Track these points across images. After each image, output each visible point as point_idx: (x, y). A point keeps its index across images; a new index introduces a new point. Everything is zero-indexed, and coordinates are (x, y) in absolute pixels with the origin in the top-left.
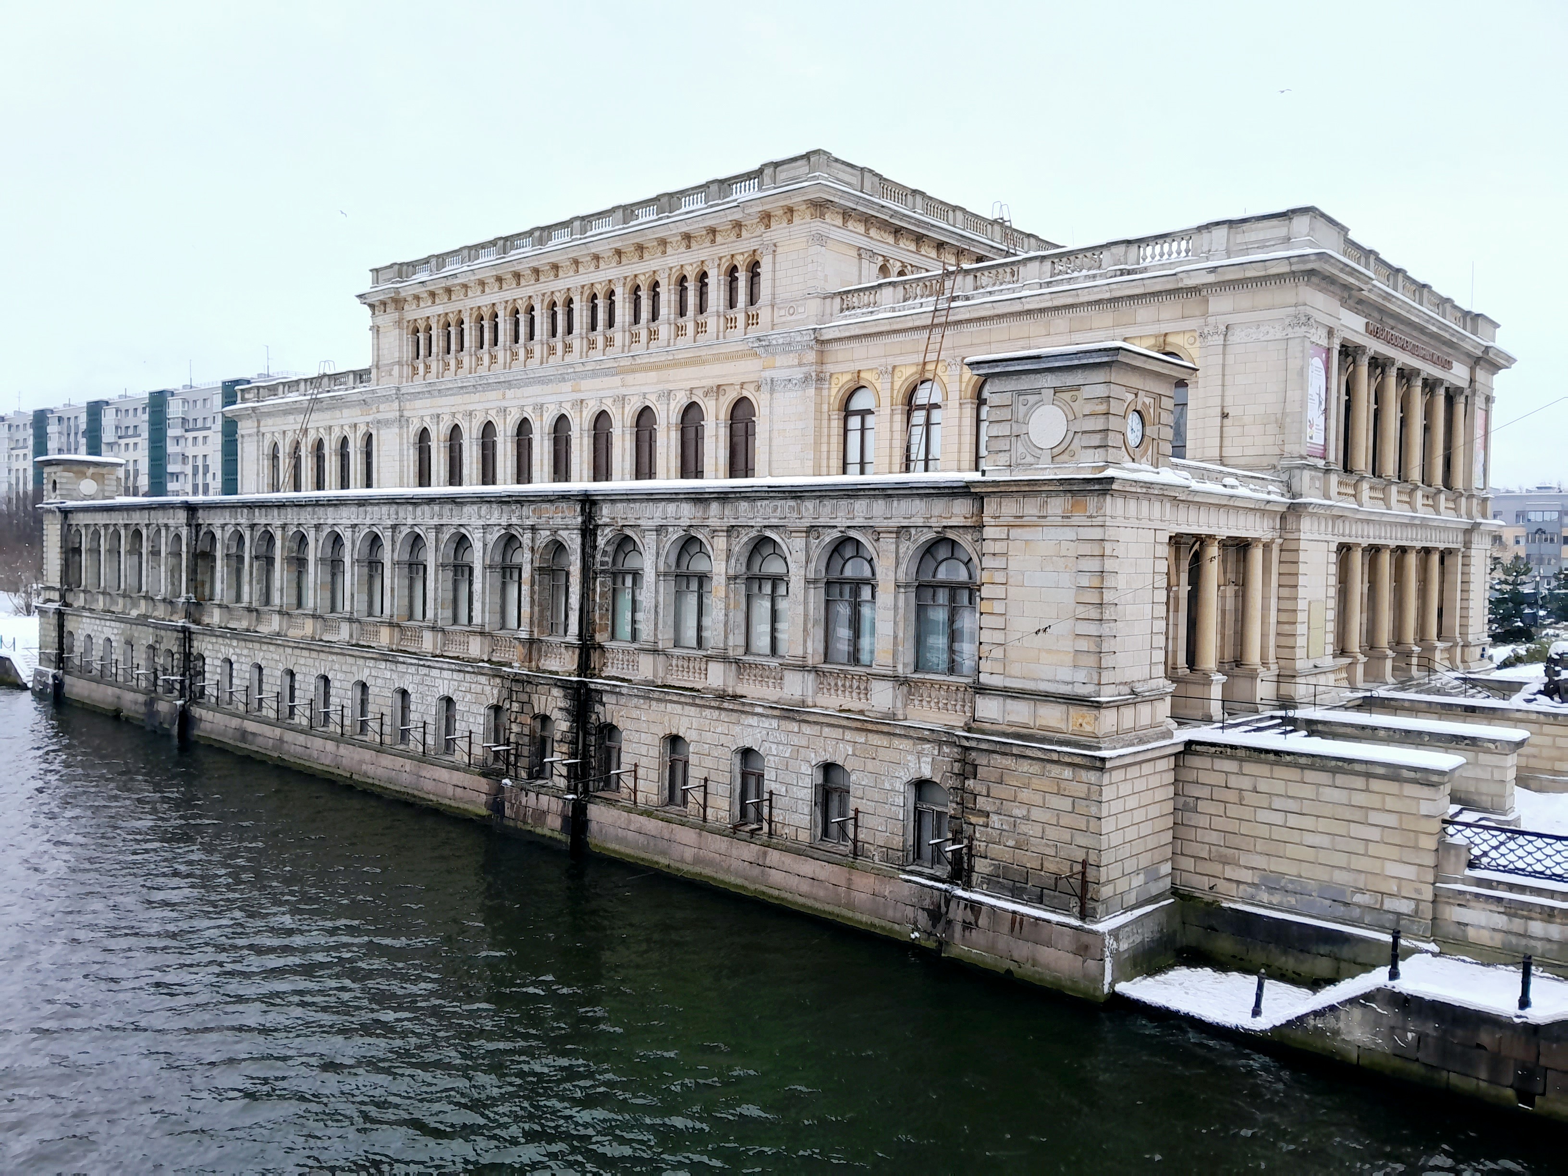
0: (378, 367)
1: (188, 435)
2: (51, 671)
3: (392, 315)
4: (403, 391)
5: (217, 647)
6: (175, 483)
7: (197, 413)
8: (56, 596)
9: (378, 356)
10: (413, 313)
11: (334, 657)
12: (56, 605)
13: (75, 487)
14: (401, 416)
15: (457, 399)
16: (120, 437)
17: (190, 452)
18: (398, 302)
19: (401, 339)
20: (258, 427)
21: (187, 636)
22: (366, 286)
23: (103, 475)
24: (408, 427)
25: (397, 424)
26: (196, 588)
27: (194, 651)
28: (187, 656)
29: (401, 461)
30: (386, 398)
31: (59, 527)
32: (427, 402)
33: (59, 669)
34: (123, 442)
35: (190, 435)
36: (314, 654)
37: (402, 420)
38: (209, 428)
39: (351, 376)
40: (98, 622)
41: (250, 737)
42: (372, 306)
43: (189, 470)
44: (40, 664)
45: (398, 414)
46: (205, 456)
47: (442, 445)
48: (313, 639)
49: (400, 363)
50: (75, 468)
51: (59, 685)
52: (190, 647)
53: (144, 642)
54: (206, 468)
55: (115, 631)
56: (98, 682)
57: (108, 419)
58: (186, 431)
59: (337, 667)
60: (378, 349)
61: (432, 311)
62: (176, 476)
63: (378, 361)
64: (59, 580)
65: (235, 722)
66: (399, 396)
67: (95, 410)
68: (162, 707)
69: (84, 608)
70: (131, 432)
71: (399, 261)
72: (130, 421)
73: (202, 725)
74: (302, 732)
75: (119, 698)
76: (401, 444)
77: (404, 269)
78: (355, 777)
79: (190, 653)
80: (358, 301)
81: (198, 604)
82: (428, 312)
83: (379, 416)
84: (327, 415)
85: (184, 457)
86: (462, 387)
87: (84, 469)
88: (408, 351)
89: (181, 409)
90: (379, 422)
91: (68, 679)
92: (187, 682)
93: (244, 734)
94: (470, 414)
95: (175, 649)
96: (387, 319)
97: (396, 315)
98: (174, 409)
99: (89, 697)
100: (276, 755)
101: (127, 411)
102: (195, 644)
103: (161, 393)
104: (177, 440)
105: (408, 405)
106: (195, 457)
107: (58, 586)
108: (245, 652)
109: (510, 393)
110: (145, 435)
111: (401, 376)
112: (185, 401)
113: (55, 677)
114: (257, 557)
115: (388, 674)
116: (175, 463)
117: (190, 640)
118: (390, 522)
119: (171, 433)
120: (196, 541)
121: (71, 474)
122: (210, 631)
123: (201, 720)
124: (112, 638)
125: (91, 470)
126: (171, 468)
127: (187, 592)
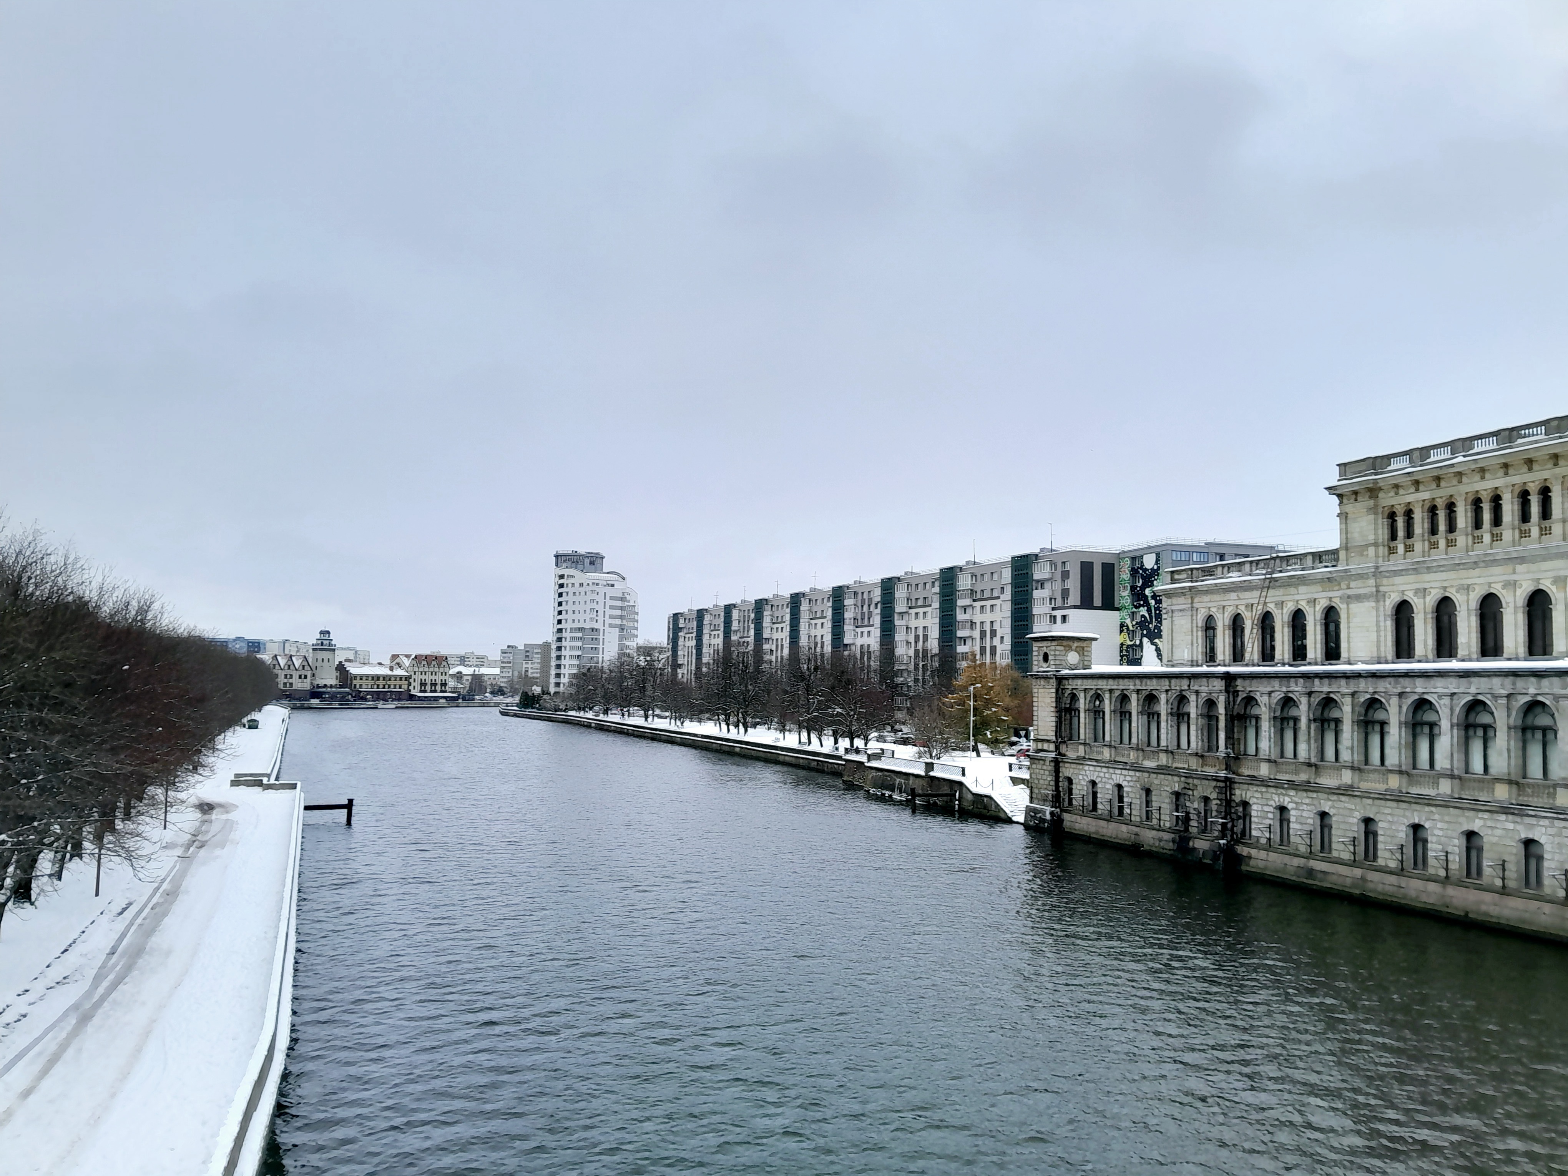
0: (1347, 549)
1: (975, 604)
2: (1048, 809)
3: (1365, 503)
4: (1381, 569)
5: (1268, 796)
6: (963, 646)
7: (985, 585)
8: (1052, 747)
9: (1347, 538)
10: (1388, 500)
11: (1433, 809)
12: (1053, 755)
13: (1064, 658)
14: (1378, 591)
15: (1452, 575)
16: (910, 608)
17: (978, 618)
18: (1373, 491)
19: (1376, 524)
20: (1192, 603)
21: (1228, 785)
22: (1333, 480)
23: (1083, 648)
24: (1384, 601)
25: (1373, 599)
26: (1233, 744)
27: (1237, 799)
28: (1228, 804)
29: (1378, 631)
30: (1361, 576)
31: (1054, 690)
32: (1411, 578)
33: (1056, 808)
34: (913, 611)
35: (978, 604)
36: (1404, 805)
37: (1379, 595)
38: (998, 598)
39: (1310, 558)
40: (1104, 770)
41: (1320, 876)
42: (1340, 496)
43: (976, 634)
44: (1031, 802)
45: (1374, 589)
46: (992, 622)
47: (1430, 616)
48: (1401, 792)
49: (1376, 545)
50: (1065, 643)
51: (1057, 820)
52: (1231, 794)
53: (1168, 789)
54: (993, 633)
55: (1128, 778)
56: (1108, 821)
57: (900, 593)
58: (974, 601)
59: (1437, 817)
60: (1347, 533)
61: (1418, 498)
62: (964, 640)
63: (1347, 543)
64: (1054, 733)
65: (1297, 862)
66: (1377, 573)
67: (888, 586)
68: (1201, 845)
69: (1084, 758)
70: (920, 603)
71: (1373, 455)
72: (920, 594)
73: (1252, 862)
74: (1391, 873)
75: (1137, 834)
76: (1378, 616)
77: (1378, 463)
78: (1470, 915)
79: (1231, 800)
80: (1327, 492)
81: (1237, 758)
82: (1410, 498)
83: (1350, 592)
84: (1280, 592)
85: (972, 624)
86: (1459, 564)
87: (1071, 643)
88: (1383, 533)
89: (969, 582)
90: (1349, 597)
91: (1066, 816)
92: (1229, 825)
93: (1311, 872)
94: (1468, 589)
95: (1213, 796)
96: (1359, 509)
97: (1371, 503)
98: (964, 582)
99: (1097, 833)
100: (1357, 892)
101: (917, 585)
102: (1238, 792)
103: (951, 569)
104: (965, 609)
105: (1385, 581)
106: (982, 623)
107: (1054, 739)
108: (1307, 801)
109: (1519, 568)
110: (936, 605)
111: (1377, 556)
112: (973, 575)
113: (1052, 813)
114: (1315, 720)
115: (1511, 826)
116: (964, 628)
117: (1231, 789)
118: (1504, 692)
119: (960, 603)
120: (1234, 705)
121: (1062, 648)
122: (1254, 780)
123: (1250, 858)
124: (1124, 784)
125: (1076, 644)
126: (960, 633)
127: (1226, 748)
